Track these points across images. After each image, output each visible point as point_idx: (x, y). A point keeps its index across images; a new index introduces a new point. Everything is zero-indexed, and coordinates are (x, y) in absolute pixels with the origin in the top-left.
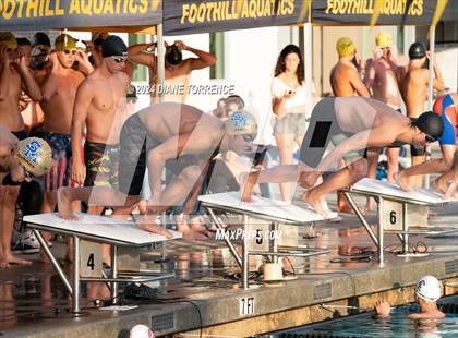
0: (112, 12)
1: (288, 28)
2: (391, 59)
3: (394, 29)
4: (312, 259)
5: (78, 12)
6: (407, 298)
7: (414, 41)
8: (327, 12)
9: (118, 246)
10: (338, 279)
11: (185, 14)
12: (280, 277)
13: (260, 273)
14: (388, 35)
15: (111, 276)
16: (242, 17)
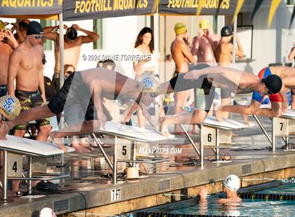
0: (30, 6)
1: (144, 16)
2: (209, 36)
3: (211, 17)
4: (158, 165)
5: (8, 6)
6: (218, 189)
7: (224, 26)
8: (169, 6)
9: (33, 157)
10: (174, 177)
11: (77, 7)
12: (137, 176)
13: (125, 173)
14: (207, 21)
15: (28, 176)
16: (114, 9)
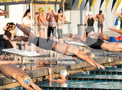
8: (36, 0)
14: (52, 7)
16: (13, 1)
